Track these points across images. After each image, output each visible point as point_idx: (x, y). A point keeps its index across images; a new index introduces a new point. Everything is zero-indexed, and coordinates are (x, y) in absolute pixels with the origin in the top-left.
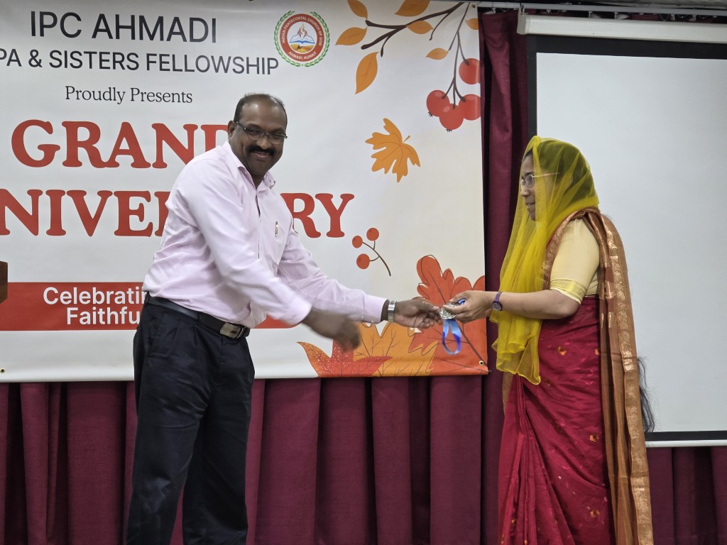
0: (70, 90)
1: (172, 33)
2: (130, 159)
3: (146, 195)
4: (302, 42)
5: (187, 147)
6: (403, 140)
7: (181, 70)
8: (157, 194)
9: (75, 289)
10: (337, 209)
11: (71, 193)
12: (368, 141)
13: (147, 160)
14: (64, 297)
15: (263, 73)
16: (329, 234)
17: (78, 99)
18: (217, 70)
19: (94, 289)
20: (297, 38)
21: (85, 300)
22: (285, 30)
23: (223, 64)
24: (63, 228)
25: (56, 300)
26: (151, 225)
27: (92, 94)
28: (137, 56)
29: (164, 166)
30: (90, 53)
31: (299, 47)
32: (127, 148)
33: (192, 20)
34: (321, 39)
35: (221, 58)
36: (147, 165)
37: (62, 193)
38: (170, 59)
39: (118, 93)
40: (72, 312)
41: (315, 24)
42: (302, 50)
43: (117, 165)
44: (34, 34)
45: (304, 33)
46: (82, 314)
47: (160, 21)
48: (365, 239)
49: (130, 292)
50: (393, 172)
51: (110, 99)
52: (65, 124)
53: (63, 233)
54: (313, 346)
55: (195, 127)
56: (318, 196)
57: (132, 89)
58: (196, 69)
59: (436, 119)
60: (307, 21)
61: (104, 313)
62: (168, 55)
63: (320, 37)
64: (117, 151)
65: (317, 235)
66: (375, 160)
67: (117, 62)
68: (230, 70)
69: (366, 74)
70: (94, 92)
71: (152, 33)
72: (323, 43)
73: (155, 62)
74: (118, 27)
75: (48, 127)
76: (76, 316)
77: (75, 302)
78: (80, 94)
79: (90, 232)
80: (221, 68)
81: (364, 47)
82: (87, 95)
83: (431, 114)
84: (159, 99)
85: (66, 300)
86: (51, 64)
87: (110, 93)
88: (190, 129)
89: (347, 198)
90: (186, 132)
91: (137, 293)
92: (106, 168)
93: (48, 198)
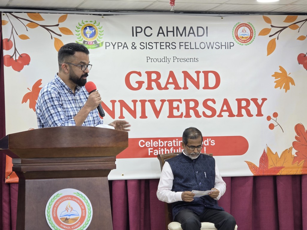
0: (148, 58)
1: (189, 33)
2: (173, 86)
3: (180, 101)
4: (244, 35)
5: (196, 80)
6: (288, 75)
7: (194, 49)
8: (185, 100)
9: (152, 141)
10: (260, 104)
11: (149, 101)
12: (273, 76)
13: (180, 86)
14: (147, 144)
15: (228, 48)
16: (257, 115)
17: (151, 62)
18: (208, 48)
19: (159, 140)
20: (242, 33)
21: (156, 145)
22: (237, 30)
23: (211, 45)
24: (147, 115)
25: (144, 145)
26: (182, 113)
27: (157, 59)
28: (175, 43)
29: (187, 88)
30: (156, 43)
31: (243, 37)
32: (172, 82)
33: (198, 27)
34: (252, 33)
35: (210, 43)
36: (180, 88)
37: (146, 101)
38: (189, 44)
39: (168, 59)
40: (151, 150)
41: (249, 27)
42: (244, 38)
43: (168, 89)
44: (133, 36)
45: (245, 31)
46: (155, 151)
47: (185, 28)
48: (272, 117)
49: (174, 141)
50: (284, 88)
51: (165, 62)
52: (146, 72)
53: (146, 117)
54: (251, 163)
55: (200, 72)
56: (252, 99)
57: (174, 57)
58: (200, 48)
59: (302, 66)
60: (246, 26)
61: (163, 150)
62: (188, 43)
63: (252, 32)
64: (168, 83)
65: (252, 116)
66: (276, 83)
67: (167, 46)
68: (214, 48)
69: (271, 47)
70: (158, 59)
71: (181, 34)
72: (253, 35)
73: (183, 46)
74: (167, 32)
75: (139, 74)
76: (152, 152)
77: (152, 146)
78: (152, 60)
79: (157, 117)
80: (210, 47)
81: (270, 36)
82: (155, 60)
83: (299, 63)
84: (185, 61)
85: (148, 145)
86: (140, 48)
87: (165, 59)
88: (198, 73)
89: (264, 100)
90: (196, 74)
91: (177, 142)
92: (163, 90)
93: (140, 103)
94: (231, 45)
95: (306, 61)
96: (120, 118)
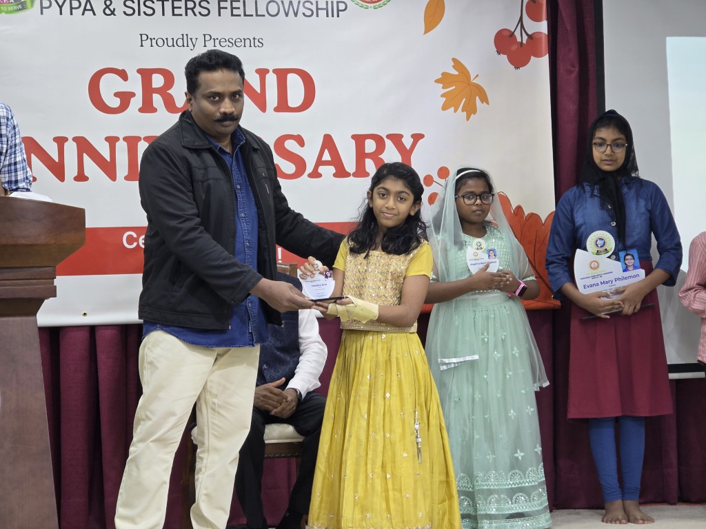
0: (143, 38)
5: (259, 91)
6: (472, 79)
7: (252, 16)
10: (408, 147)
11: (147, 139)
12: (437, 81)
15: (333, 16)
17: (152, 46)
18: (287, 15)
23: (293, 8)
25: (135, 244)
27: (165, 40)
28: (208, 3)
30: (163, 1)
35: (291, 3)
37: (138, 139)
38: (240, 4)
39: (191, 39)
48: (436, 178)
50: (463, 111)
51: (183, 46)
52: (139, 71)
55: (267, 71)
56: (389, 137)
57: (205, 35)
58: (266, 14)
59: (505, 57)
62: (239, 1)
66: (444, 99)
67: (189, 9)
68: (300, 14)
69: (434, 15)
73: (226, 8)
78: (154, 41)
80: (291, 12)
82: (160, 42)
83: (499, 53)
84: (231, 45)
86: (125, 13)
87: (183, 39)
88: (262, 73)
89: (417, 137)
90: (258, 76)
93: (125, 144)
94: (340, 9)
95: (514, 47)
96: (77, 179)
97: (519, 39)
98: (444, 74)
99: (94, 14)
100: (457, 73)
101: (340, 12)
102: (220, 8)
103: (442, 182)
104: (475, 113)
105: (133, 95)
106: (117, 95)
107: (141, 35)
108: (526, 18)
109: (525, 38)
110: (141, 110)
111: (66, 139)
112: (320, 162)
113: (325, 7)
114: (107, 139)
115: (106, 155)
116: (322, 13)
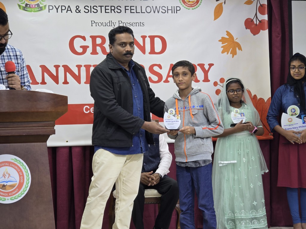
5: (142, 45)
7: (139, 13)
11: (94, 66)
12: (220, 41)
15: (174, 13)
16: (204, 81)
17: (96, 26)
25: (89, 111)
28: (121, 7)
30: (101, 6)
31: (189, 1)
35: (156, 7)
37: (90, 66)
38: (134, 8)
39: (113, 23)
42: (191, 2)
48: (219, 83)
50: (231, 54)
51: (110, 26)
52: (91, 37)
56: (198, 65)
57: (119, 21)
58: (146, 12)
59: (249, 30)
65: (199, 81)
67: (112, 10)
68: (160, 12)
69: (218, 11)
73: (128, 9)
80: (156, 11)
82: (100, 24)
83: (246, 28)
84: (130, 25)
86: (85, 12)
87: (110, 23)
88: (144, 37)
89: (211, 65)
90: (142, 39)
93: (85, 68)
94: (177, 10)
95: (253, 26)
96: (64, 83)
97: (255, 23)
98: (223, 38)
99: (72, 12)
100: (228, 37)
101: (177, 11)
102: (126, 9)
103: (222, 84)
104: (236, 55)
105: (88, 47)
106: (81, 47)
107: (92, 21)
108: (258, 14)
109: (258, 22)
110: (91, 54)
111: (59, 66)
112: (168, 76)
113: (171, 9)
114: (77, 66)
115: (77, 73)
116: (170, 12)
